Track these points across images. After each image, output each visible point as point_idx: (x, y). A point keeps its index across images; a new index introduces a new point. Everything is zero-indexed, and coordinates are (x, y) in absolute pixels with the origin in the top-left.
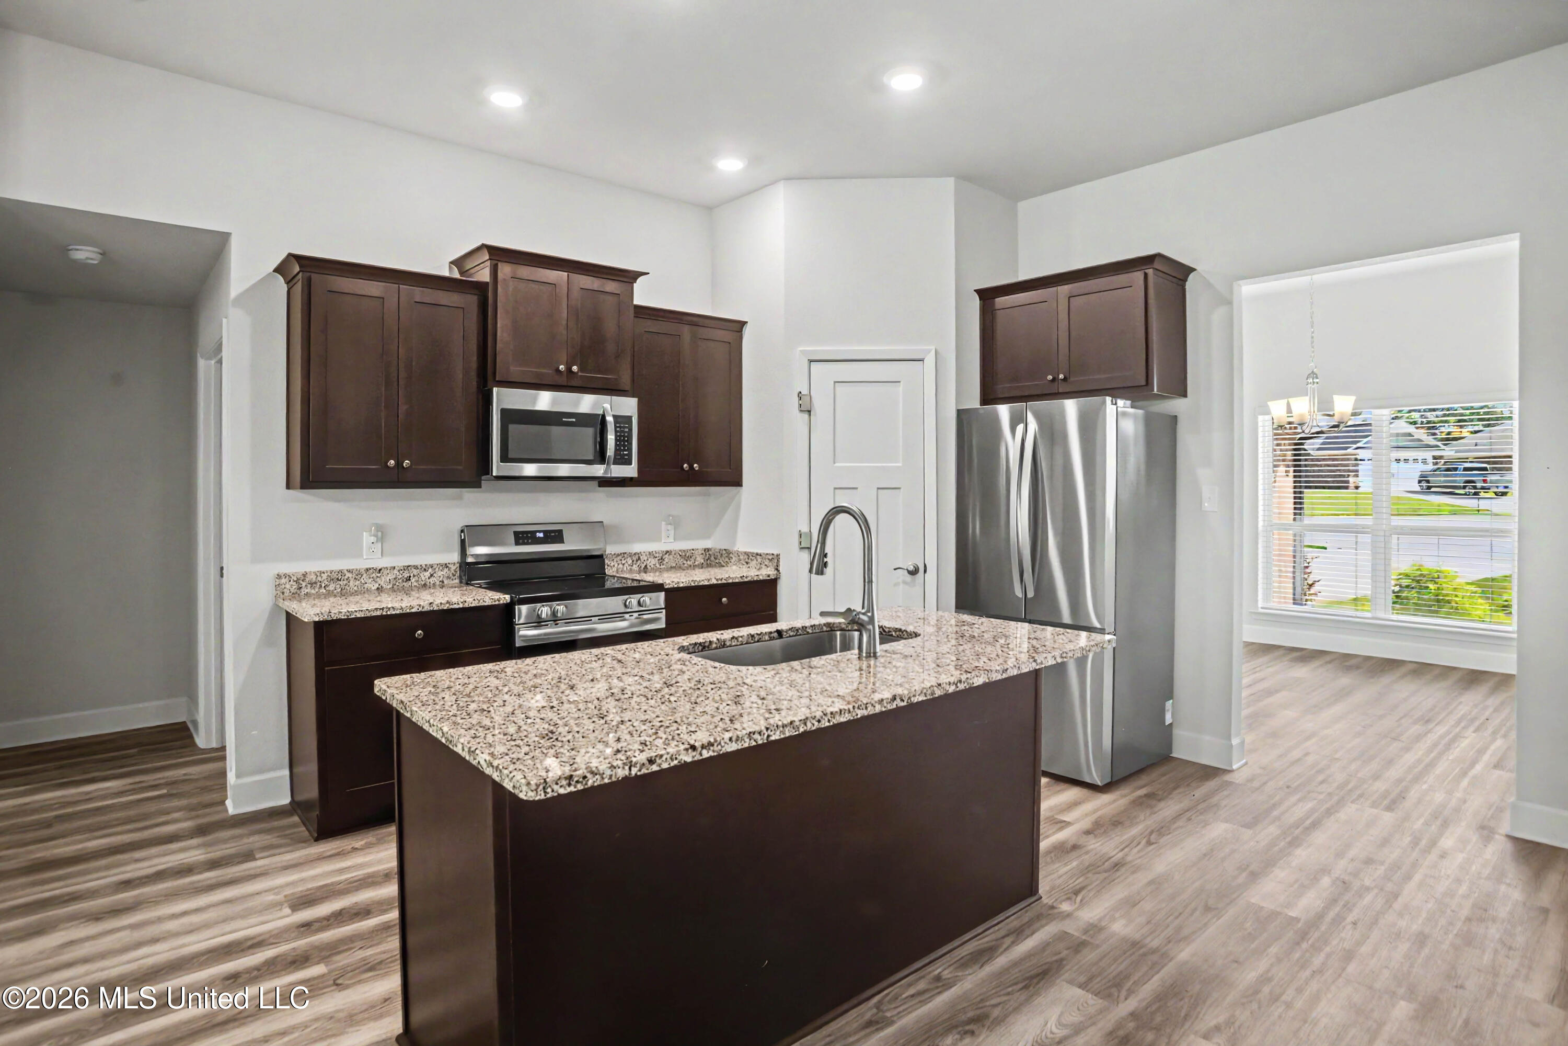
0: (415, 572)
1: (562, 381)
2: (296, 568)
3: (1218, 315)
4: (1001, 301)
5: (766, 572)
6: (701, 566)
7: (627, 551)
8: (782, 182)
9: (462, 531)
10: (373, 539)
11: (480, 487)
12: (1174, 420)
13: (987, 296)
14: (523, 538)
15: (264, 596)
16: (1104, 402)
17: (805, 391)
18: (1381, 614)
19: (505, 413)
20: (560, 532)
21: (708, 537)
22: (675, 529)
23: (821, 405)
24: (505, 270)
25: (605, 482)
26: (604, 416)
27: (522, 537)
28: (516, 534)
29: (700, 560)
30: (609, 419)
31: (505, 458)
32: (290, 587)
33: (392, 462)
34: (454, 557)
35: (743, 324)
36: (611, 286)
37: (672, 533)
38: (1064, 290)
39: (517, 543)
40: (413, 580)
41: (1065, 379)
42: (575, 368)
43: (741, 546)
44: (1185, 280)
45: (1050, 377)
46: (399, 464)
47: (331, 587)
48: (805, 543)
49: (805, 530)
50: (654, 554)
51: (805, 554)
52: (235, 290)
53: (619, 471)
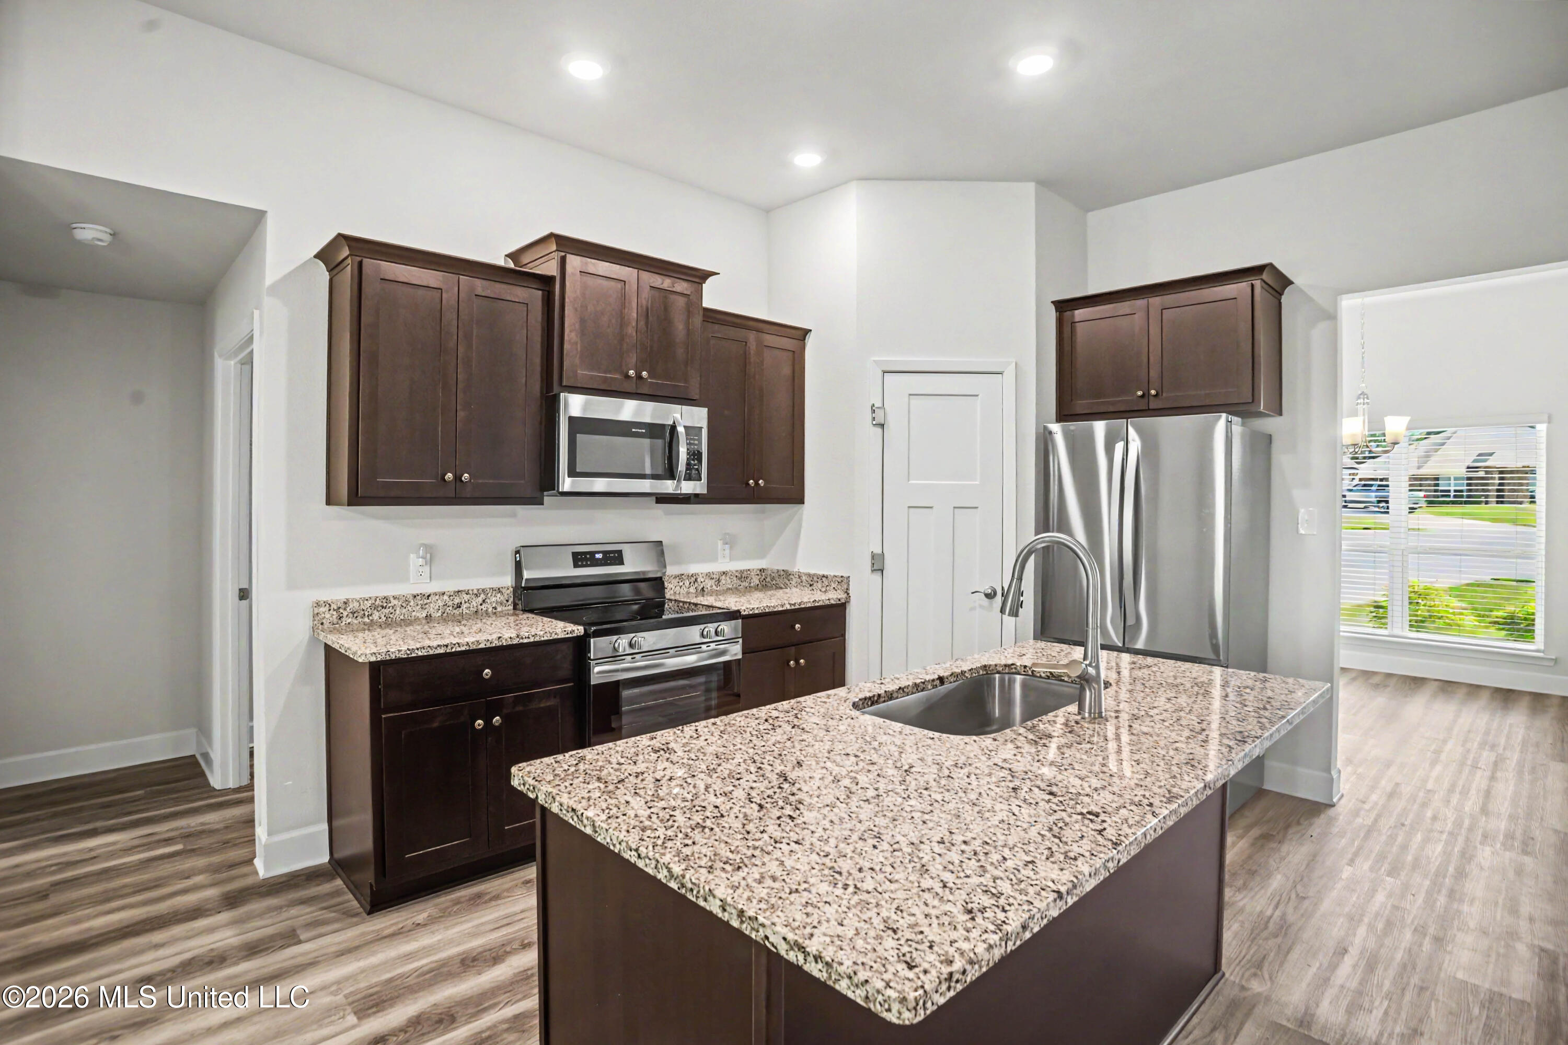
0: (466, 597)
1: (630, 387)
2: (338, 595)
3: (1319, 332)
4: (1080, 314)
5: (833, 596)
6: (757, 588)
7: (685, 572)
8: (854, 183)
9: (517, 552)
10: (421, 561)
11: (542, 501)
12: (1269, 438)
13: (1064, 307)
14: (582, 560)
15: (302, 628)
16: (1218, 420)
17: (878, 404)
18: (1397, 632)
19: (572, 421)
20: (620, 552)
21: (762, 556)
22: (731, 548)
23: (894, 417)
24: (574, 262)
25: (663, 499)
26: (673, 428)
27: (580, 559)
28: (575, 555)
29: (756, 581)
30: (681, 429)
31: (572, 473)
32: (329, 616)
33: (449, 476)
34: (508, 581)
35: (807, 332)
36: (681, 286)
37: (727, 552)
38: (1156, 301)
39: (576, 565)
40: (464, 606)
41: (1156, 396)
42: (644, 374)
43: (803, 565)
44: (1281, 294)
45: (1140, 393)
46: (458, 478)
47: (376, 616)
48: (878, 564)
49: (878, 551)
50: (709, 576)
51: (877, 577)
52: (271, 277)
53: (688, 487)
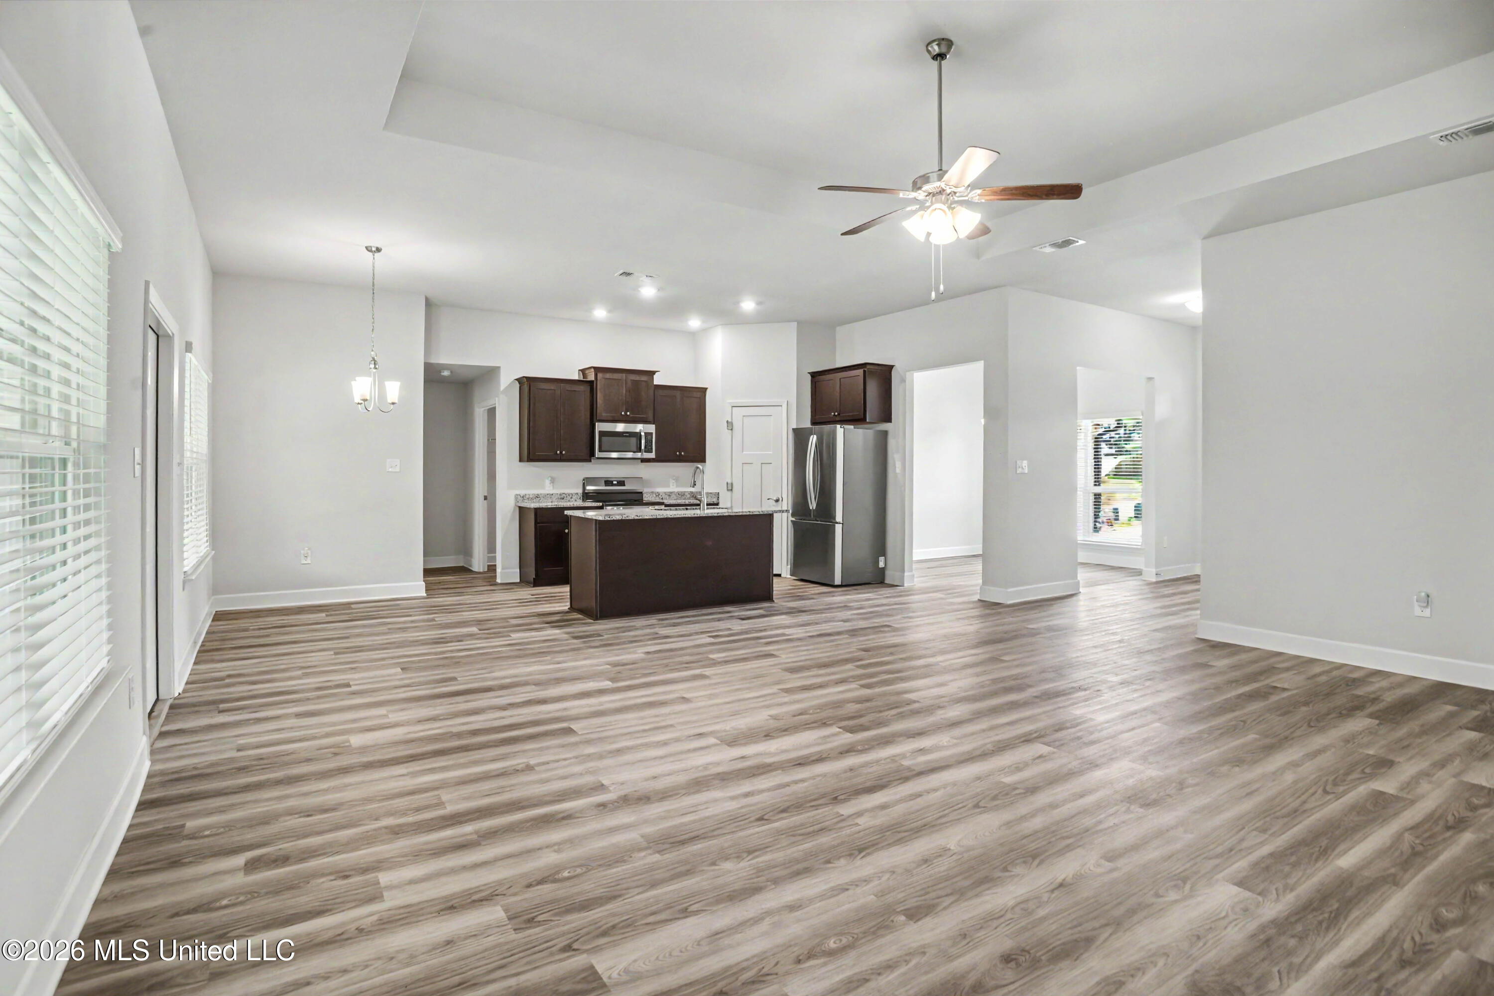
0: (565, 496)
1: (621, 419)
2: (522, 492)
3: (902, 387)
4: (819, 378)
5: (714, 501)
6: (689, 499)
7: (655, 490)
8: (719, 326)
9: (584, 480)
10: (550, 482)
11: (591, 461)
12: (886, 433)
13: (814, 375)
15: (512, 500)
16: (836, 427)
17: (730, 420)
19: (600, 432)
20: (624, 481)
22: (675, 482)
23: (737, 425)
24: (600, 375)
25: (644, 460)
26: (640, 433)
27: (608, 482)
28: (605, 482)
29: (689, 496)
30: (643, 434)
31: (600, 451)
32: (520, 498)
33: (558, 452)
34: (580, 491)
35: (706, 389)
36: (644, 378)
37: (674, 484)
38: (838, 375)
39: (606, 485)
40: (565, 499)
41: (839, 414)
42: (629, 413)
44: (891, 374)
45: (833, 414)
46: (561, 452)
47: (535, 500)
48: (730, 488)
49: (729, 482)
50: (665, 493)
51: (729, 493)
52: (502, 388)
53: (647, 455)
